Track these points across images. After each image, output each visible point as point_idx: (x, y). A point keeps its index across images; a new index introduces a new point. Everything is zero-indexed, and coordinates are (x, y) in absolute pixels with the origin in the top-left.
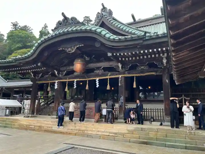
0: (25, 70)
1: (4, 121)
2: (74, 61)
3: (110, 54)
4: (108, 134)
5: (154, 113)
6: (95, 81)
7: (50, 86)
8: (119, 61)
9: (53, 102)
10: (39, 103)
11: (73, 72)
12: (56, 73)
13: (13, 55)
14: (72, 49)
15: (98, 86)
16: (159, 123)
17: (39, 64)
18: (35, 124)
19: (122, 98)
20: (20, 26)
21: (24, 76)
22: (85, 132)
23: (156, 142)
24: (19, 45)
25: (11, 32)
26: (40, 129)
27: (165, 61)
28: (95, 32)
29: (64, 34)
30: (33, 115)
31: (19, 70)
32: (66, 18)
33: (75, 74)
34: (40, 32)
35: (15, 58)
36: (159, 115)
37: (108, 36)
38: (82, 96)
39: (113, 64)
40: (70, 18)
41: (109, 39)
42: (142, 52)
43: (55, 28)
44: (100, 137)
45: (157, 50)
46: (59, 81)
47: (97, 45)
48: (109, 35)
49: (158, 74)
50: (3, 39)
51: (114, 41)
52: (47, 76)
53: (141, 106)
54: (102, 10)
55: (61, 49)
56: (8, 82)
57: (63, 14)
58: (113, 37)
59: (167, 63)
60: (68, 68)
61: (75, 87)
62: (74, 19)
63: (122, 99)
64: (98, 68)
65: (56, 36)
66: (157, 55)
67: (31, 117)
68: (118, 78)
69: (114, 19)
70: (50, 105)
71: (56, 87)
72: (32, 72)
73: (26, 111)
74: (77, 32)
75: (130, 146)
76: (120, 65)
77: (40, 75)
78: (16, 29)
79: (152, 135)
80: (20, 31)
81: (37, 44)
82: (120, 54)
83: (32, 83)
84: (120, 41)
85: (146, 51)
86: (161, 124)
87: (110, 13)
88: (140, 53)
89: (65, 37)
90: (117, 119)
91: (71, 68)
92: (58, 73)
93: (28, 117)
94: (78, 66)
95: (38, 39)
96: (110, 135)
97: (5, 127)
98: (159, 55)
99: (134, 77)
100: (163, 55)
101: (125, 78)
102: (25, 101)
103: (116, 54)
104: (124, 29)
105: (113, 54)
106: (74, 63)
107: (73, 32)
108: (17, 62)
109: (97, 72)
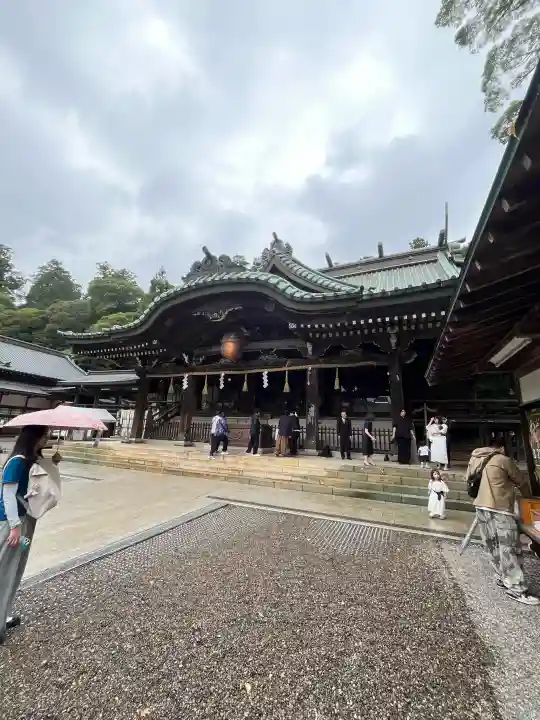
0: (125, 352)
1: (82, 450)
2: (221, 337)
3: (292, 326)
4: (289, 478)
5: (382, 437)
6: (260, 375)
7: (174, 385)
8: (308, 340)
9: (178, 414)
10: (151, 416)
11: (219, 356)
12: (186, 358)
13: (100, 323)
14: (219, 316)
15: (266, 385)
16: (383, 457)
17: (155, 342)
18: (145, 458)
19: (312, 409)
20: (112, 270)
21: (122, 365)
22: (245, 473)
23: (382, 493)
24: (112, 305)
25: (97, 281)
26: (155, 467)
27: (393, 341)
28: (265, 284)
29: (206, 286)
30: (139, 440)
31: (114, 353)
32: (209, 256)
33: (222, 361)
34: (152, 282)
35: (107, 329)
36: (382, 441)
37: (289, 291)
38: (232, 404)
39: (296, 344)
40: (218, 257)
41: (292, 298)
42: (354, 323)
43: (189, 276)
44: (274, 483)
45: (383, 320)
46: (191, 374)
47: (270, 309)
48: (292, 290)
49: (380, 364)
50: (79, 294)
51: (301, 301)
52: (167, 364)
53: (348, 424)
54: (273, 245)
55: (199, 314)
56: (90, 374)
57: (204, 249)
58: (299, 294)
59: (397, 344)
60: (209, 350)
61: (222, 386)
62: (225, 259)
63: (312, 411)
64: (267, 351)
65: (190, 290)
66: (381, 330)
67: (136, 442)
68: (306, 371)
69: (295, 261)
70: (172, 421)
71: (185, 386)
72: (140, 357)
73: (124, 430)
74: (230, 282)
75: (334, 503)
76: (310, 347)
77: (155, 363)
78: (105, 276)
79: (373, 479)
80: (114, 280)
81: (153, 303)
82: (312, 327)
83: (137, 377)
84: (313, 302)
85: (362, 322)
86: (387, 459)
87: (288, 250)
88: (351, 324)
89: (208, 292)
90: (302, 447)
91: (214, 349)
92: (190, 359)
93: (130, 442)
94: (229, 347)
95: (148, 296)
96: (293, 479)
97: (85, 462)
98: (385, 329)
99: (335, 369)
100: (392, 329)
101: (320, 370)
102: (123, 411)
103: (306, 326)
104: (315, 279)
105: (298, 326)
106: (223, 341)
107: (222, 283)
108: (113, 337)
109: (264, 358)
